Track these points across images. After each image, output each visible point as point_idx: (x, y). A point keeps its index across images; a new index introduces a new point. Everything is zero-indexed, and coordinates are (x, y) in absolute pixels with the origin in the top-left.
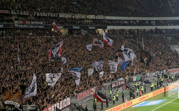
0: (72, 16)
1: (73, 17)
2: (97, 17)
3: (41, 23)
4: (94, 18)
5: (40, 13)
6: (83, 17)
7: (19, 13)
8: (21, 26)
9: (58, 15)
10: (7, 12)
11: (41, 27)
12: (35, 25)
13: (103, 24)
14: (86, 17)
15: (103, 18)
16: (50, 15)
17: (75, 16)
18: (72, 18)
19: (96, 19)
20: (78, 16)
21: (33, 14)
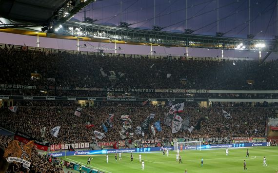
0: (169, 90)
1: (171, 92)
2: (198, 92)
3: (133, 97)
4: (195, 92)
5: (134, 89)
6: (182, 91)
7: (114, 90)
8: (113, 99)
9: (154, 91)
10: (103, 89)
11: (132, 100)
12: (127, 98)
13: (205, 97)
14: (186, 91)
15: (206, 92)
16: (145, 91)
17: (172, 90)
18: (169, 93)
19: (197, 93)
20: (176, 91)
21: (128, 90)
